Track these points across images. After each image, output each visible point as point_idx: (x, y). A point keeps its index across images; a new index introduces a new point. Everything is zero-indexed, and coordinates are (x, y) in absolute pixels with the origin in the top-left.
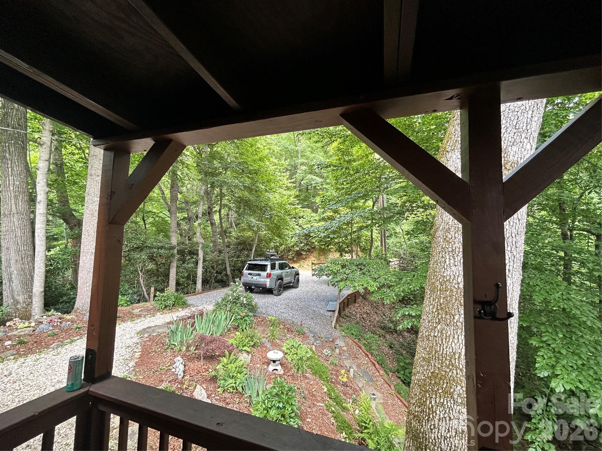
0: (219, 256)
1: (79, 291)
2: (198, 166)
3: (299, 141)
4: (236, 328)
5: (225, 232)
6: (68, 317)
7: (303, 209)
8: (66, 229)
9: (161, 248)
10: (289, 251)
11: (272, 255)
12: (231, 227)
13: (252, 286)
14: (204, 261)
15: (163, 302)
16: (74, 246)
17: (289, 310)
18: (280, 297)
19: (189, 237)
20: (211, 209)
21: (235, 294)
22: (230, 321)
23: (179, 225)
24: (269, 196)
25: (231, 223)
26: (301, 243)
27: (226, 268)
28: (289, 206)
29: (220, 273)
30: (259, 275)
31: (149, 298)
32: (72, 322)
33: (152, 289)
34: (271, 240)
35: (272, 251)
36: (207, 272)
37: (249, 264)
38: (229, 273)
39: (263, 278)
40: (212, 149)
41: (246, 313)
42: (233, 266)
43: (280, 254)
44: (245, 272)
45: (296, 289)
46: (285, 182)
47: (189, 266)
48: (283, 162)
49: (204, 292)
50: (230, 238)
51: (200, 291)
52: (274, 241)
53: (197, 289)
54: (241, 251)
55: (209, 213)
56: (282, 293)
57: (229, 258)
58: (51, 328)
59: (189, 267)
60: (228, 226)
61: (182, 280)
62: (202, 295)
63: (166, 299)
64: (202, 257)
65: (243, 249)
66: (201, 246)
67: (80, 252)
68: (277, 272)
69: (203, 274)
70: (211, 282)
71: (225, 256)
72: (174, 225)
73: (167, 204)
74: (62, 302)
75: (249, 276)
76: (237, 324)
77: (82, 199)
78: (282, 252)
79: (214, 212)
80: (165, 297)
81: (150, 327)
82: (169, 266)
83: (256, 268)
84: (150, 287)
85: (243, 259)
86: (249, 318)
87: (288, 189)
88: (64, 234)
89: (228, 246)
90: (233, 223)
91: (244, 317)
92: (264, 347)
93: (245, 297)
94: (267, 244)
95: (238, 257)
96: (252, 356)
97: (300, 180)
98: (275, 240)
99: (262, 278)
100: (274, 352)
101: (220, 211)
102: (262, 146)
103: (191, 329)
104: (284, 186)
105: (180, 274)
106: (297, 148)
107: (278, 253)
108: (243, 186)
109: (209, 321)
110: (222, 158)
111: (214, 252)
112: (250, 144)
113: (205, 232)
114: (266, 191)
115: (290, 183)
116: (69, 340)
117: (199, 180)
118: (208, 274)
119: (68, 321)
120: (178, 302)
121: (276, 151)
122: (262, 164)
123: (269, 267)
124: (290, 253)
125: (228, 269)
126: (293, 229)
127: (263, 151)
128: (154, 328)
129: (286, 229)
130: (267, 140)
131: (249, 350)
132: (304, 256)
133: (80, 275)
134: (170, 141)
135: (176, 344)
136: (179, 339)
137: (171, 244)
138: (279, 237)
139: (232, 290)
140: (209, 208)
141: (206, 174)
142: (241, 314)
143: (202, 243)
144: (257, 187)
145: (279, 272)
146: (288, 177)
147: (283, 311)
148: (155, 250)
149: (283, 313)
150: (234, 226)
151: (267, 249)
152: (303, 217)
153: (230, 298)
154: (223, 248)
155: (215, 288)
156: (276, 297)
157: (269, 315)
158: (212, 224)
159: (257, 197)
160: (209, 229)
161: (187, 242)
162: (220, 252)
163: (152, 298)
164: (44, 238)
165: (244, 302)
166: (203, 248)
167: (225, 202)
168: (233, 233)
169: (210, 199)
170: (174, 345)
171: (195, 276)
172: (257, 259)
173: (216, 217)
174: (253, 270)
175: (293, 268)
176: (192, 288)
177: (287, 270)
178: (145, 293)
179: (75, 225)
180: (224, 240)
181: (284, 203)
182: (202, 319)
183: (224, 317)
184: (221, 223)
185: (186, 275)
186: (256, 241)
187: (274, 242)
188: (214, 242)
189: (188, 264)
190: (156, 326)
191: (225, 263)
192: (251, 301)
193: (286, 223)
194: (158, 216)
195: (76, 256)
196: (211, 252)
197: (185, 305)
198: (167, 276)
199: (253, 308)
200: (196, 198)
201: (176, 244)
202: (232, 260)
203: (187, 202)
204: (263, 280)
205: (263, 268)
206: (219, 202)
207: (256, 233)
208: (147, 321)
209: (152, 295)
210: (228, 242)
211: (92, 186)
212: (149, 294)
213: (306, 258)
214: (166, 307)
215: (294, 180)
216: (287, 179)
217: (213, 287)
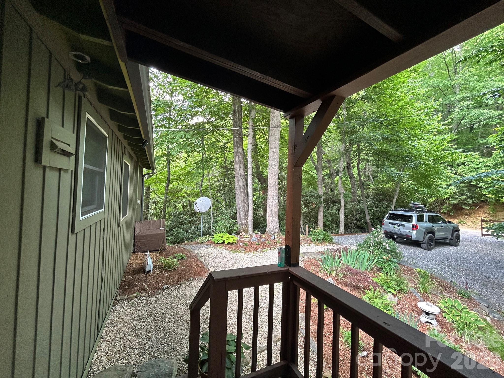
0: (358, 206)
1: (268, 221)
2: (338, 128)
3: (456, 73)
4: (380, 270)
5: (363, 184)
6: (264, 236)
7: (465, 154)
8: (259, 185)
9: (312, 196)
10: (441, 204)
11: (418, 208)
12: (369, 179)
13: (394, 235)
14: (345, 209)
15: (315, 237)
16: (263, 194)
17: (445, 268)
18: (432, 252)
19: (331, 189)
20: (350, 165)
21: (376, 239)
22: (373, 262)
23: (323, 179)
24: (414, 144)
25: (369, 176)
26: (462, 195)
27: (365, 216)
28: (442, 152)
29: (360, 221)
30: (402, 225)
31: (305, 232)
32: (266, 239)
33: (307, 226)
34: (416, 191)
35: (418, 204)
36: (348, 218)
37: (390, 213)
38: (368, 221)
39: (409, 229)
40: (349, 111)
41: (389, 258)
42: (372, 215)
43: (427, 207)
44: (386, 220)
45: (455, 248)
46: (436, 126)
47: (333, 211)
48: (432, 103)
49: (347, 235)
50: (368, 190)
51: (343, 233)
52: (420, 192)
53: (340, 231)
54: (380, 202)
55: (348, 168)
56: (433, 248)
57: (368, 207)
58: (257, 240)
59: (333, 213)
60: (365, 179)
61: (327, 223)
62: (345, 237)
63: (317, 234)
64: (344, 205)
65: (383, 200)
66: (342, 195)
67: (267, 197)
68: (425, 224)
69: (345, 219)
70: (352, 227)
71: (364, 205)
72: (320, 180)
73: (314, 163)
74: (260, 227)
75: (390, 225)
76: (380, 266)
77: (266, 166)
78: (431, 205)
79: (352, 167)
80: (317, 233)
81: (308, 252)
82: (318, 210)
83: (399, 218)
84: (306, 225)
85: (383, 209)
86: (393, 264)
87: (439, 132)
88: (258, 188)
89: (367, 197)
90: (371, 176)
91: (387, 261)
92: (412, 296)
93: (387, 244)
94: (411, 195)
95: (377, 207)
96: (399, 300)
97: (459, 120)
98: (422, 191)
99: (405, 229)
100: (427, 304)
101: (358, 166)
102: (403, 94)
103: (339, 260)
104: (433, 130)
105: (326, 218)
106: (453, 83)
107: (425, 206)
108: (382, 138)
109: (354, 257)
110: (359, 117)
111: (353, 202)
112: (388, 95)
113: (345, 185)
114: (409, 139)
115: (443, 125)
116: (265, 249)
117: (339, 140)
118: (348, 220)
119: (264, 238)
120: (326, 239)
121: (421, 93)
122: (403, 112)
123: (415, 219)
124: (444, 207)
125: (368, 218)
126: (449, 178)
127: (405, 99)
128: (311, 254)
129: (438, 178)
130: (410, 85)
131: (395, 292)
132: (467, 211)
133: (268, 211)
134: (334, 96)
135: (328, 268)
136: (329, 265)
137: (318, 193)
138: (428, 186)
139: (373, 235)
140: (348, 163)
141: (346, 133)
142: (385, 258)
143: (343, 193)
144: (399, 136)
145: (429, 225)
146: (439, 119)
147: (436, 267)
148: (308, 198)
149: (437, 269)
150: (372, 179)
151: (411, 200)
152: (464, 164)
153: (372, 241)
154: (361, 199)
155: (356, 233)
156: (425, 251)
157: (416, 267)
158: (351, 178)
159: (399, 146)
160: (348, 182)
161: (330, 193)
162: (359, 202)
163: (307, 234)
164: (252, 189)
165: (387, 248)
166: (344, 197)
167: (362, 156)
168: (371, 186)
169: (348, 156)
170: (326, 269)
171: (338, 220)
172: (400, 209)
173: (355, 171)
174: (394, 220)
175: (449, 222)
176: (336, 230)
177: (440, 223)
178: (302, 229)
179: (263, 182)
180: (362, 192)
181: (434, 149)
182: (347, 255)
183: (367, 257)
184: (360, 176)
185: (330, 219)
186: (398, 192)
187: (420, 194)
188: (353, 193)
189: (331, 210)
190: (311, 252)
191: (365, 212)
192: (395, 248)
193: (438, 172)
194: (308, 174)
195: (265, 200)
196: (351, 201)
197: (331, 241)
198: (317, 218)
199: (397, 256)
200: (336, 157)
201: (322, 194)
202: (371, 210)
203: (329, 161)
204: (408, 231)
205: (408, 219)
206: (357, 157)
207: (397, 184)
208: (305, 247)
209: (307, 231)
210: (367, 193)
211: (272, 155)
212: (305, 230)
213: (471, 213)
214: (317, 240)
215: (450, 120)
216: (439, 121)
217: (353, 231)
